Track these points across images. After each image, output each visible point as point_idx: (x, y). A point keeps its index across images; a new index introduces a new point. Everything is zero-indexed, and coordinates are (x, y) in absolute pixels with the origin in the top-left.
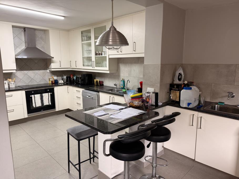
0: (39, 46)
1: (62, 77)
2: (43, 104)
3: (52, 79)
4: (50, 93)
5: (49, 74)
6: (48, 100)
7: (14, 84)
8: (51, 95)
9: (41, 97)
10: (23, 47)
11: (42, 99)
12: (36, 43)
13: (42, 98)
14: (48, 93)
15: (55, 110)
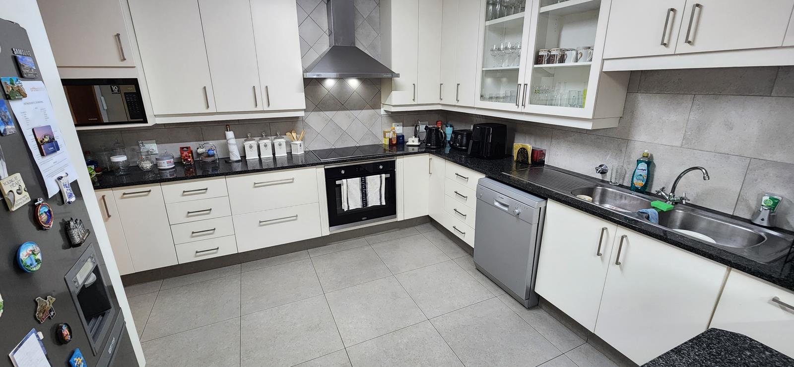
0: (364, 44)
1: (416, 128)
2: (366, 204)
3: (392, 132)
4: (384, 176)
5: (386, 120)
6: (379, 193)
7: (300, 146)
8: (386, 179)
9: (362, 185)
10: (325, 46)
11: (366, 191)
12: (356, 35)
13: (365, 187)
14: (379, 176)
15: (396, 217)
